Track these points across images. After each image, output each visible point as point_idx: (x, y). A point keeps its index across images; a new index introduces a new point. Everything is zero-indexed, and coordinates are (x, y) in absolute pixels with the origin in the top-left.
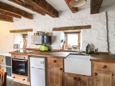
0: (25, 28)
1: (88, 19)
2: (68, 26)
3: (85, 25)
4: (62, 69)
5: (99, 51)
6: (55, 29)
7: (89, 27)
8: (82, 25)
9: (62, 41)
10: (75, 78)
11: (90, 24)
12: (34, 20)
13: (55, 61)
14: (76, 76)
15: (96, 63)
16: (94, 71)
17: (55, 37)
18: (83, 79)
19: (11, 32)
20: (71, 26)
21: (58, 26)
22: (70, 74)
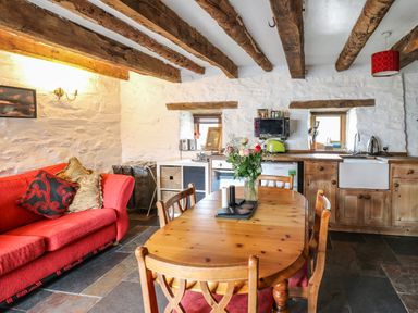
0: (216, 100)
1: (369, 86)
2: (326, 98)
3: (362, 97)
4: (336, 183)
5: (389, 151)
6: (294, 105)
7: (370, 103)
8: (355, 98)
9: (310, 131)
10: (361, 197)
11: (372, 97)
12: (242, 80)
13: (322, 169)
14: (361, 192)
15: (397, 166)
16: (394, 181)
17: (297, 122)
18: (374, 196)
19: (171, 106)
20: (333, 98)
21: (302, 98)
22: (350, 191)
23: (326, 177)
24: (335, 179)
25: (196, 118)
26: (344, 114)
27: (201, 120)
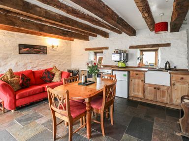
0: (101, 47)
1: (168, 37)
2: (145, 44)
3: (163, 42)
6: (131, 47)
7: (168, 45)
8: (160, 43)
10: (155, 88)
11: (169, 42)
12: (110, 38)
13: (137, 74)
14: (155, 86)
16: (173, 82)
17: (132, 55)
18: (162, 89)
19: (86, 49)
20: (149, 44)
21: (135, 44)
22: (150, 85)
23: (139, 78)
24: (143, 79)
25: (96, 54)
26: (156, 50)
27: (98, 54)
